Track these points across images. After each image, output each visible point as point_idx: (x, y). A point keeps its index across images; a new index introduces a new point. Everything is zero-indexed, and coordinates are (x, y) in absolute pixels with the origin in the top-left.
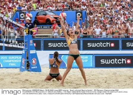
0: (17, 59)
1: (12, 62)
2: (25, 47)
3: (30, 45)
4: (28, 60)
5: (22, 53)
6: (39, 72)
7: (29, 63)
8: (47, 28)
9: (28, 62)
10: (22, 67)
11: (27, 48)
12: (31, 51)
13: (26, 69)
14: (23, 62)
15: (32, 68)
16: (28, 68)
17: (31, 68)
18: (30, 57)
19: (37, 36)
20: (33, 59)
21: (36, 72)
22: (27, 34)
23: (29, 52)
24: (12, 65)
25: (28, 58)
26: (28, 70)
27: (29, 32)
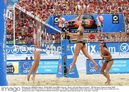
0: (52, 65)
1: (48, 68)
2: (62, 52)
3: (67, 50)
4: (65, 66)
6: (76, 78)
7: (66, 69)
9: (65, 67)
10: (59, 73)
11: (64, 54)
12: (68, 56)
13: (63, 75)
14: (60, 67)
16: (65, 74)
17: (68, 74)
18: (67, 63)
20: (70, 65)
22: (64, 38)
23: (66, 58)
24: (48, 71)
25: (65, 64)
26: (65, 76)
27: (66, 36)
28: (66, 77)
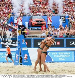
2: (18, 45)
3: (23, 43)
4: (20, 56)
5: (16, 50)
6: (30, 65)
7: (21, 58)
8: (35, 30)
9: (21, 57)
11: (20, 46)
12: (23, 48)
13: (19, 63)
14: (17, 57)
15: (24, 62)
16: (21, 62)
18: (22, 53)
19: (28, 36)
20: (25, 55)
21: (27, 65)
22: (20, 34)
23: (22, 49)
25: (20, 54)
27: (21, 32)
28: (21, 65)
